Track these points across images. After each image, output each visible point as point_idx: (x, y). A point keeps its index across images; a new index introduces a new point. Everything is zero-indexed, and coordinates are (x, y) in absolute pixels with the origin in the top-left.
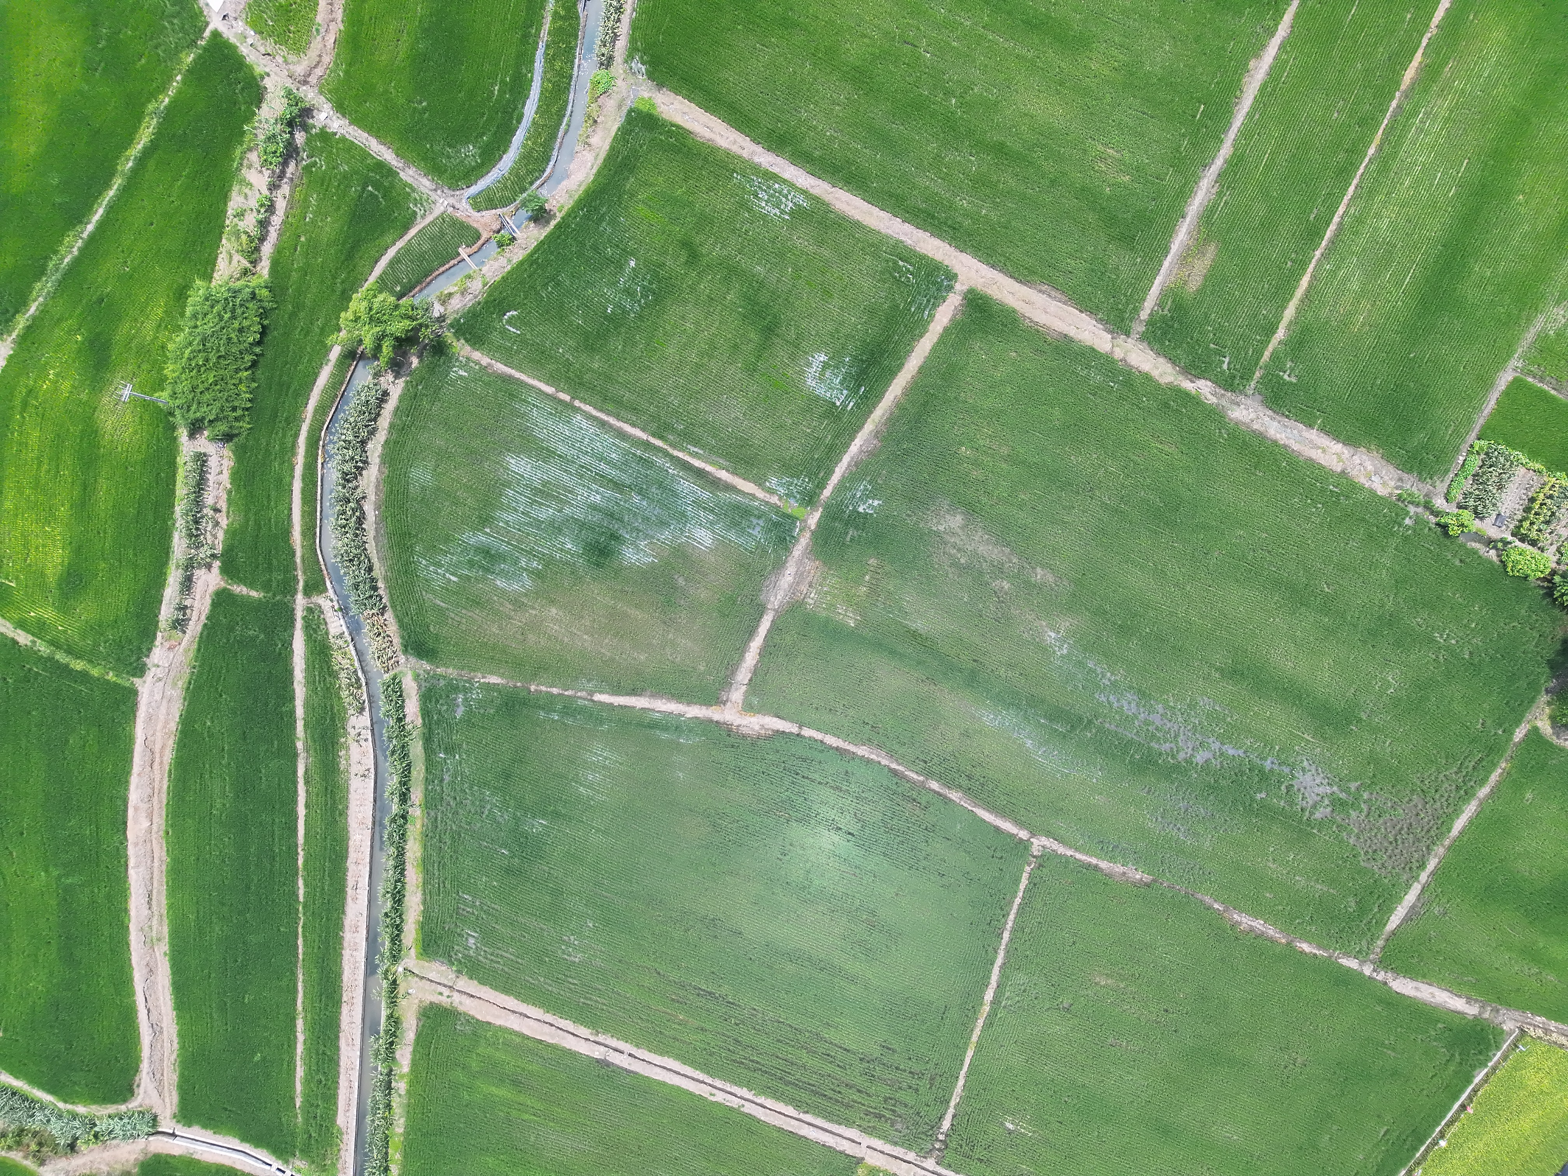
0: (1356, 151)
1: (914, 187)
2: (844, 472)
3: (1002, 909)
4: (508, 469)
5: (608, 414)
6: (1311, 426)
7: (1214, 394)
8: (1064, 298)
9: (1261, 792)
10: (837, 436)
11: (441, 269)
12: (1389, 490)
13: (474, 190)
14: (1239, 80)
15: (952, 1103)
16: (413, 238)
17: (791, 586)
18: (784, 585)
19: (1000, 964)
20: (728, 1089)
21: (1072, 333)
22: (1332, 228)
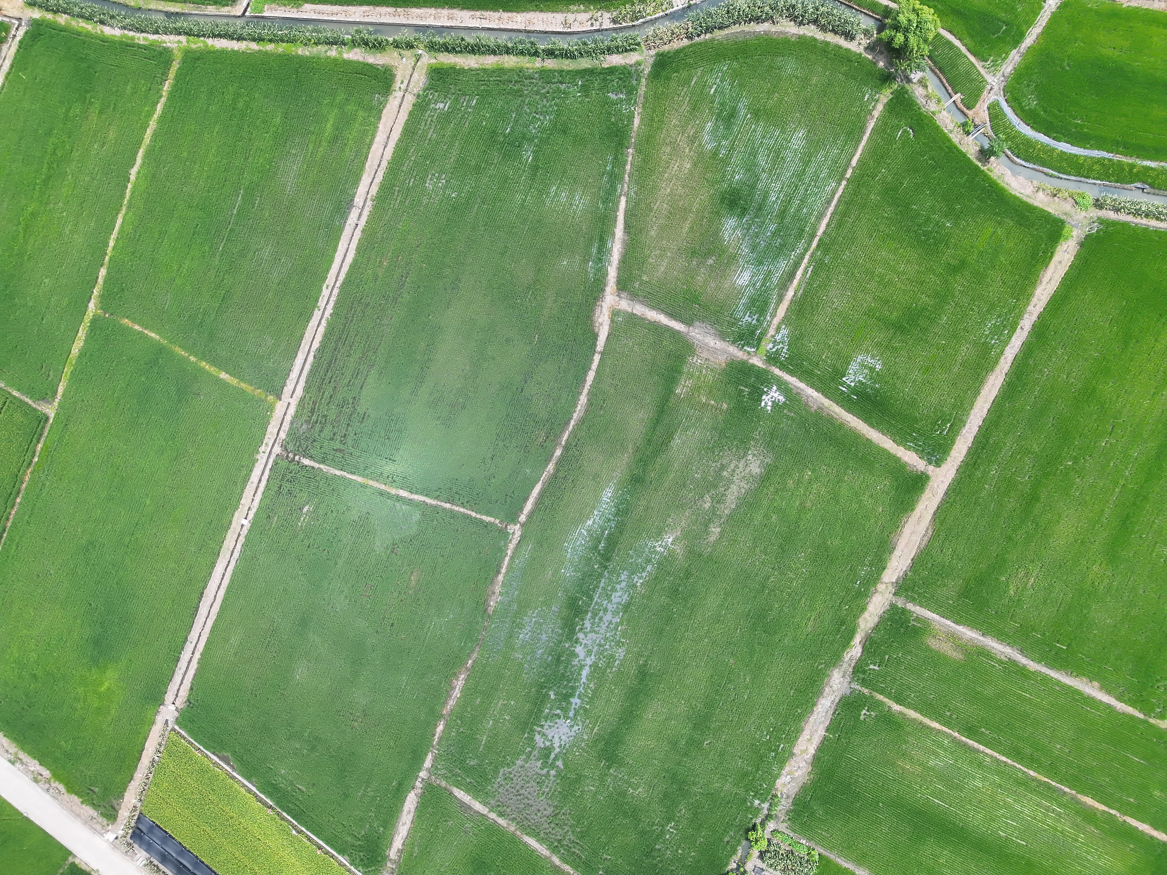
0: (1032, 761)
1: (1006, 435)
2: (792, 384)
3: (467, 502)
4: (794, 132)
5: (836, 206)
6: (827, 730)
7: (851, 660)
8: (922, 546)
9: (555, 695)
10: (820, 379)
11: (944, 81)
12: (780, 789)
13: (1004, 105)
14: (1084, 675)
15: (322, 466)
16: (968, 59)
17: (707, 344)
18: (707, 339)
19: (427, 501)
20: (332, 299)
21: (896, 553)
22: (975, 745)
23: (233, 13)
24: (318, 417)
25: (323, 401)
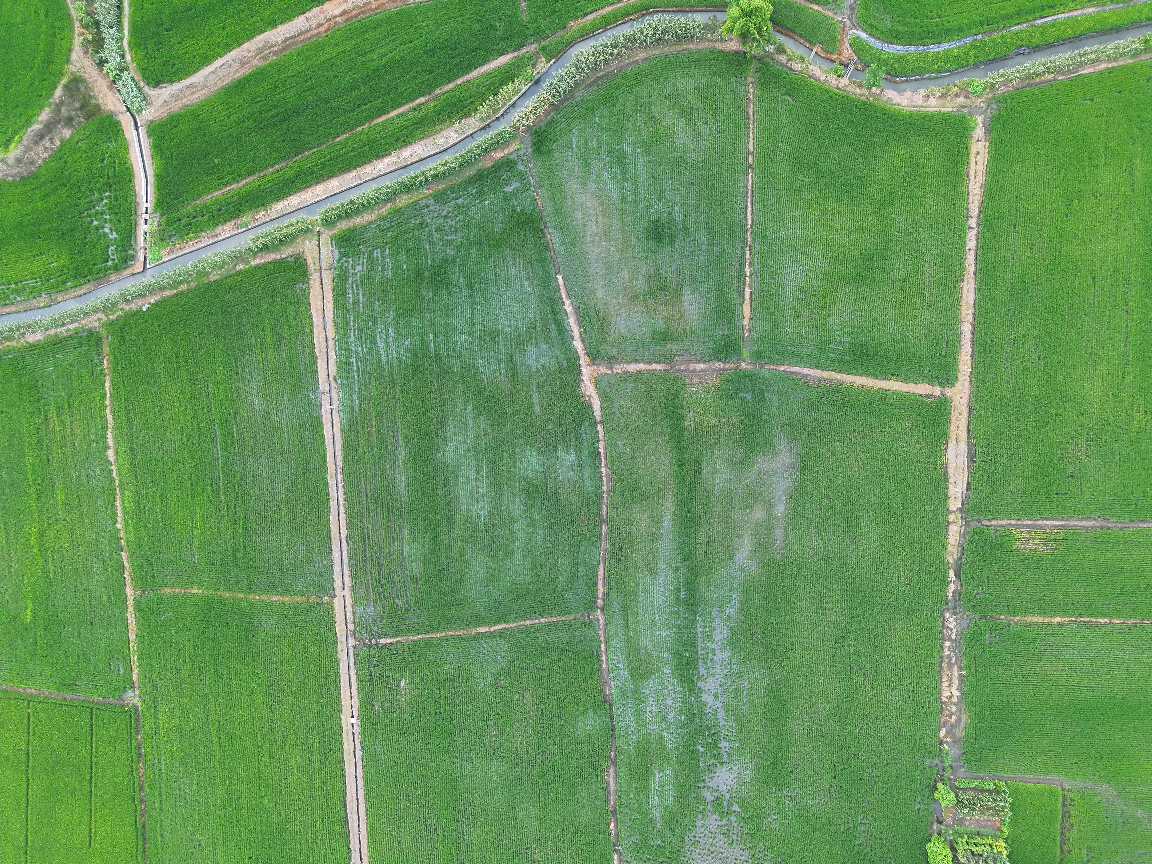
5: (753, 195)
7: (954, 595)
9: (703, 748)
10: (810, 356)
11: (799, 39)
13: (864, 36)
15: (399, 639)
16: (812, 9)
17: (693, 371)
18: (692, 367)
19: (507, 627)
20: (340, 485)
21: (951, 480)
22: (1101, 620)
23: (136, 272)
24: (376, 596)
25: (374, 580)
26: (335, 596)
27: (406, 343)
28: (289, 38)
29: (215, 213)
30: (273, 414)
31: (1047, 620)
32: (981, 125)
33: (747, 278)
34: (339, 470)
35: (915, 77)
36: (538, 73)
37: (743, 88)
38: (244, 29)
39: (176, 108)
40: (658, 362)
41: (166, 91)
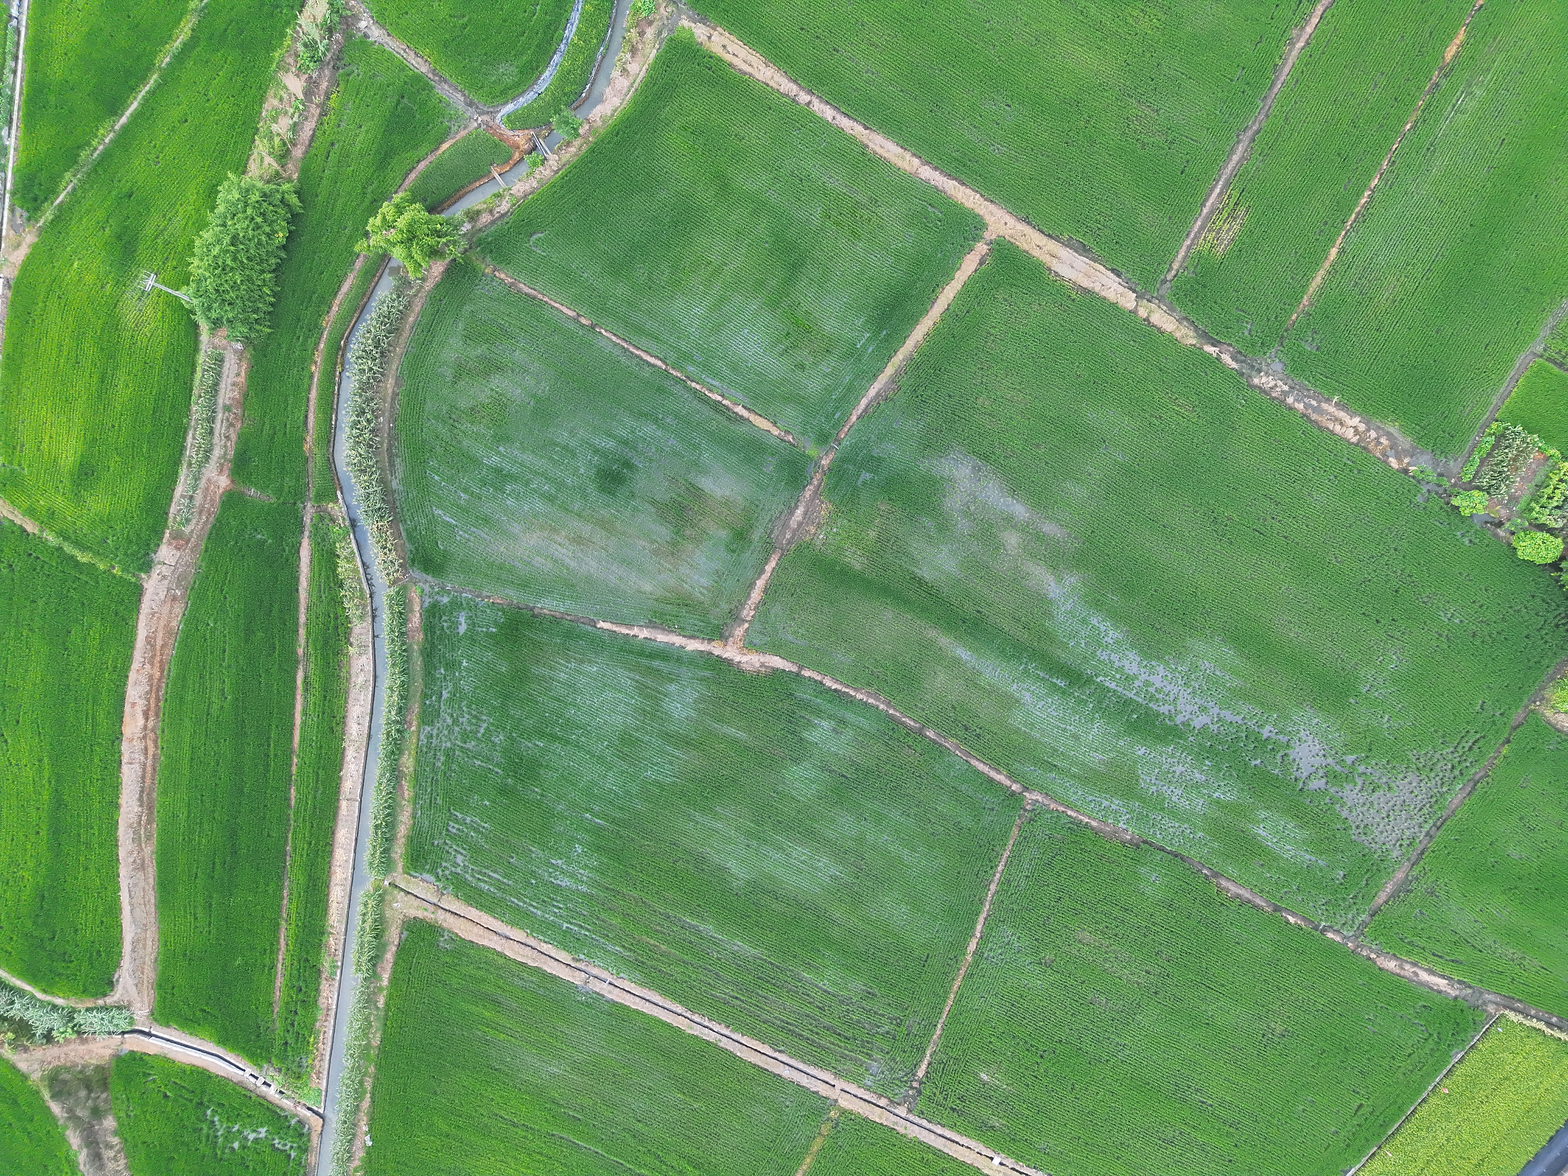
3: (991, 861)
7: (1235, 360)
9: (1256, 759)
10: (857, 377)
11: (472, 187)
13: (509, 108)
14: (1281, 48)
15: (929, 1051)
16: (446, 151)
17: (800, 526)
18: (793, 524)
19: (984, 915)
20: (706, 1024)
21: (1097, 289)
22: (1363, 201)
23: (320, 1129)
24: (863, 1052)
25: (842, 1045)
26: (836, 1101)
27: (580, 851)
28: (141, 796)
29: (300, 996)
30: (578, 1056)
31: (1327, 265)
32: (693, 25)
33: (724, 402)
34: (688, 1014)
35: (594, 72)
36: (344, 519)
37: (494, 284)
38: (101, 845)
39: (152, 975)
40: (766, 561)
41: (125, 978)
